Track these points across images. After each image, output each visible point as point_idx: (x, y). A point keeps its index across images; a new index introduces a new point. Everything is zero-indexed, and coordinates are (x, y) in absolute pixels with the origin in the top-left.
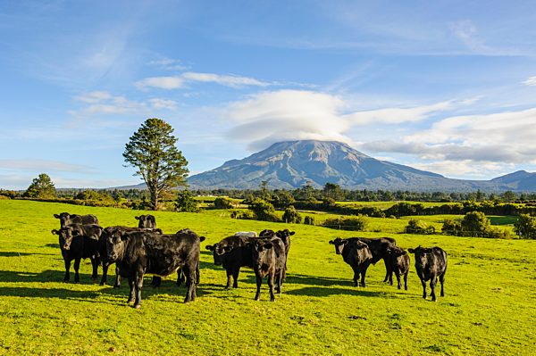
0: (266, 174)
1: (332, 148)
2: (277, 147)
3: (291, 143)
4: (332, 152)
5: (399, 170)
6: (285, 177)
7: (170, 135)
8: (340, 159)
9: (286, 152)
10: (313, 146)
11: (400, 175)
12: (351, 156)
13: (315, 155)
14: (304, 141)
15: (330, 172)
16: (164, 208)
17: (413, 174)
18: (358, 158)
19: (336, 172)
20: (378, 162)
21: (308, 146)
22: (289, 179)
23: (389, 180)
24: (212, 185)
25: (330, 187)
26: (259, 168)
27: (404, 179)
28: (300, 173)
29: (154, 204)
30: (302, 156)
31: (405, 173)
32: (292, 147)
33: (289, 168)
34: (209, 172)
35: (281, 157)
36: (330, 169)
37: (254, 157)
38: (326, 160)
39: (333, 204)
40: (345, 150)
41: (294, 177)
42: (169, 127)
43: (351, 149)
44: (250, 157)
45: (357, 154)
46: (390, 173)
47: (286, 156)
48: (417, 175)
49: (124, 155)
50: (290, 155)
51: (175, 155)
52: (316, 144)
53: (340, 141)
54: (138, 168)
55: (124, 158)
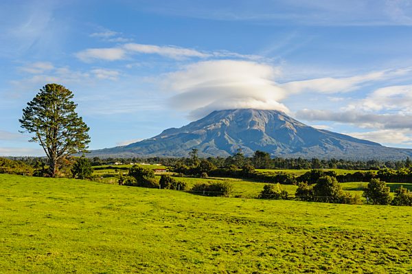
0: (204, 142)
1: (269, 117)
2: (215, 115)
3: (229, 111)
4: (270, 121)
5: (337, 139)
6: (222, 145)
7: (70, 100)
8: (277, 128)
9: (224, 121)
10: (251, 114)
11: (336, 144)
12: (288, 126)
13: (253, 123)
14: (242, 110)
15: (267, 140)
16: (63, 175)
17: (350, 142)
18: (295, 127)
19: (273, 140)
20: (315, 131)
21: (245, 114)
22: (227, 147)
23: (326, 148)
24: (150, 153)
25: (260, 154)
26: (197, 136)
27: (342, 148)
28: (237, 141)
29: (52, 171)
30: (239, 124)
31: (342, 142)
32: (230, 116)
33: (226, 137)
34: (148, 140)
35: (219, 125)
36: (267, 137)
37: (193, 126)
38: (263, 129)
39: (252, 172)
40: (282, 119)
41: (232, 145)
42: (69, 93)
43: (288, 118)
44: (188, 126)
45: (294, 123)
46: (327, 142)
47: (223, 124)
48: (354, 144)
49: (20, 121)
50: (228, 123)
51: (75, 121)
52: (253, 112)
53: (278, 110)
54: (34, 134)
55: (20, 124)
